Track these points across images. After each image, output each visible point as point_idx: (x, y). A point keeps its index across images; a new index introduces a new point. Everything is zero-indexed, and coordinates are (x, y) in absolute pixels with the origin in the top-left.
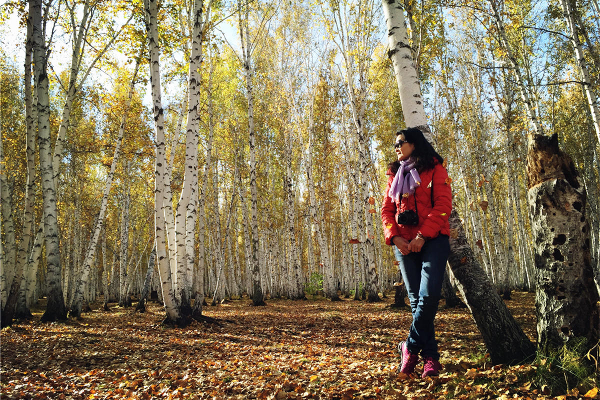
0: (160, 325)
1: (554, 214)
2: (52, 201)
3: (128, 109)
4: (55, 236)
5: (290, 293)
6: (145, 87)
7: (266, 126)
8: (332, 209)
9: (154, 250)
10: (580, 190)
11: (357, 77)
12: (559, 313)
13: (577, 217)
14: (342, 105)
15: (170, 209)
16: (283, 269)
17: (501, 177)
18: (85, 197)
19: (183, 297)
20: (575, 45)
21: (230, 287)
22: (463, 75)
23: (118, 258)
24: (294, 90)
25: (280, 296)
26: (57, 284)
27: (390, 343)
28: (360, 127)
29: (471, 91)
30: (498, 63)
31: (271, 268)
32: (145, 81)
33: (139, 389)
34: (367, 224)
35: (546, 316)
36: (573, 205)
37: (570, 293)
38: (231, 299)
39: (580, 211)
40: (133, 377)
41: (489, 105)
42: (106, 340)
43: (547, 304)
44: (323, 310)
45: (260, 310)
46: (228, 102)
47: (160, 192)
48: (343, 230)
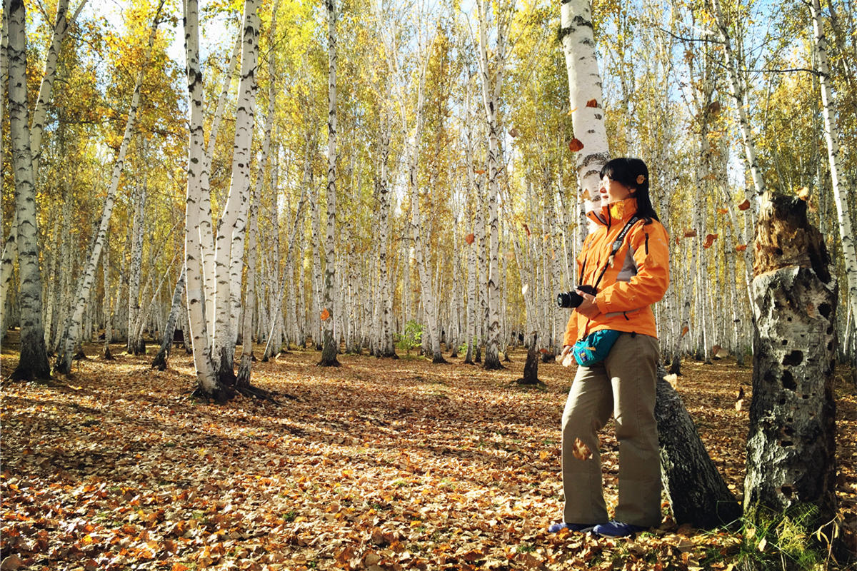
0: (189, 399)
1: (790, 319)
2: (29, 200)
3: (146, 62)
4: (33, 253)
5: (374, 348)
6: (173, 29)
7: (353, 98)
8: (441, 228)
9: (182, 280)
10: (831, 286)
11: (494, 34)
12: (781, 465)
13: (822, 326)
14: (467, 76)
15: (209, 226)
16: (367, 313)
17: (683, 197)
18: (79, 187)
19: (224, 359)
20: (814, 14)
21: (288, 331)
22: (646, 42)
23: (126, 281)
24: (398, 46)
25: (360, 349)
26: (37, 327)
27: (519, 453)
28: (492, 113)
29: (656, 68)
30: (699, 32)
31: (349, 309)
32: (174, 20)
33: (159, 528)
34: (491, 258)
35: (762, 467)
36: (819, 308)
37: (799, 440)
38: (289, 349)
39: (827, 318)
40: (150, 500)
41: (680, 93)
42: (109, 421)
43: (765, 450)
44: (421, 380)
45: (332, 374)
46: (298, 58)
47: (194, 202)
48: (454, 261)
